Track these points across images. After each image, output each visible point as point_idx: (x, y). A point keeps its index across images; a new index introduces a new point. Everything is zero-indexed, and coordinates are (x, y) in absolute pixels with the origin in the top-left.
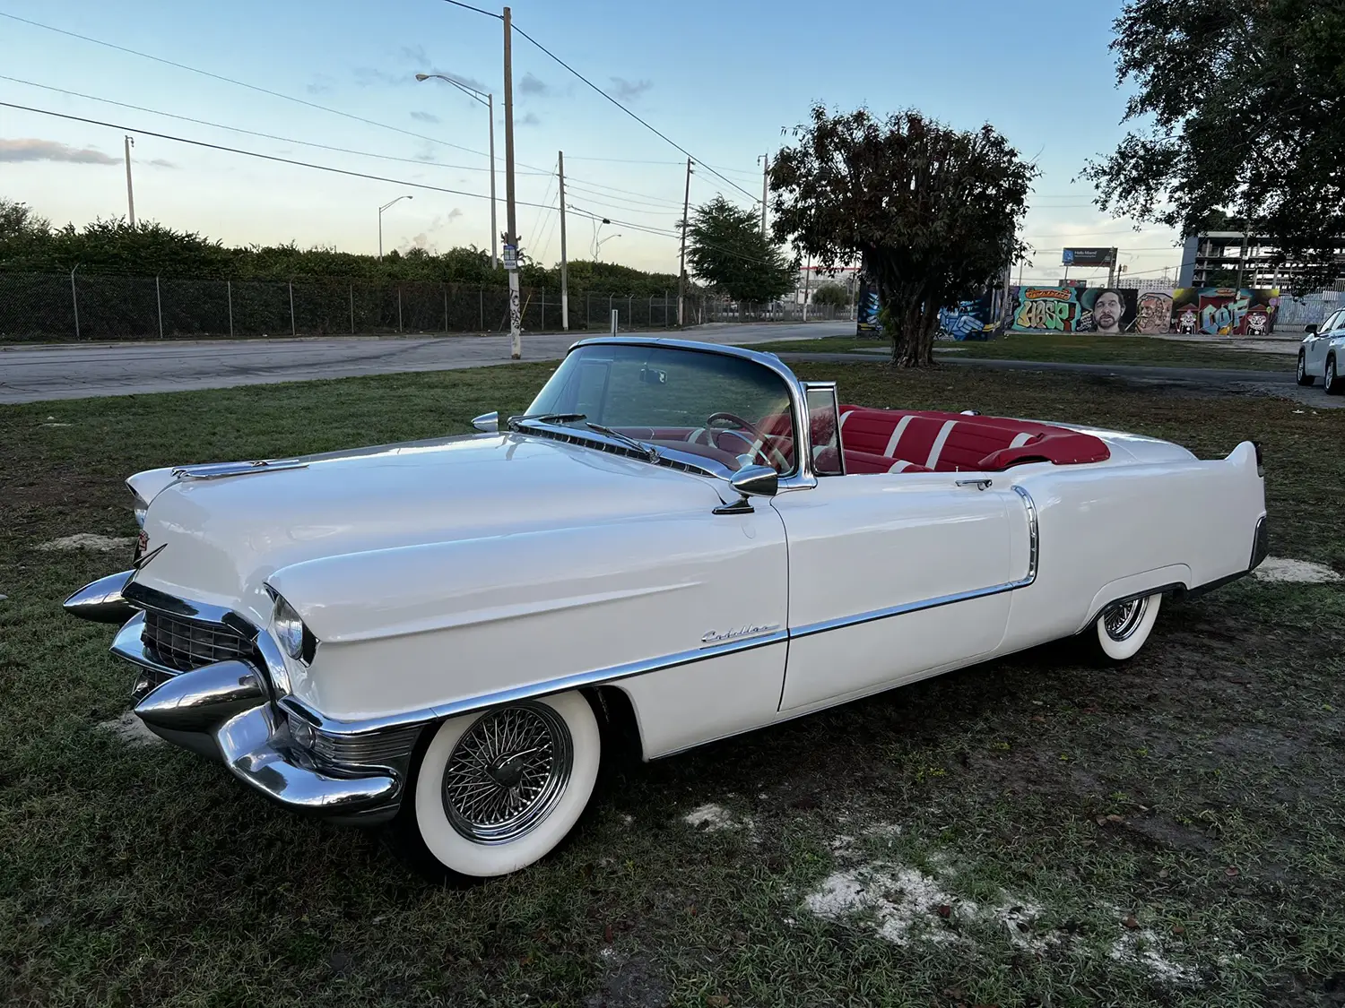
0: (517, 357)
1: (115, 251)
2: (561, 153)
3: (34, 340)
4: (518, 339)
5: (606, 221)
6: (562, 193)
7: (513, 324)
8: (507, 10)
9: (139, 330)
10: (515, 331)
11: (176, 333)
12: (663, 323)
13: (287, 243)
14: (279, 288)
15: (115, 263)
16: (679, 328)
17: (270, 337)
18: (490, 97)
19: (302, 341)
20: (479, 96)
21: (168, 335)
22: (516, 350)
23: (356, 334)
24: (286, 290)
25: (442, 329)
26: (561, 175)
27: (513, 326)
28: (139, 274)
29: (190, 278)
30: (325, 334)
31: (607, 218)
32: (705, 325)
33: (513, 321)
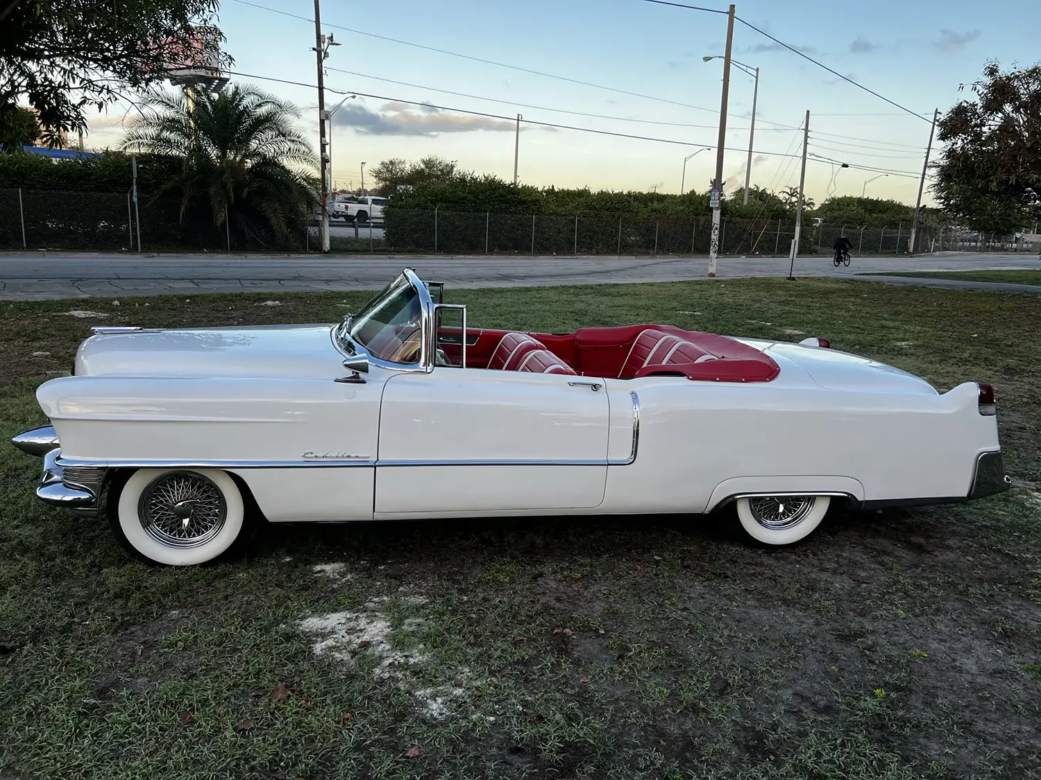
0: (712, 275)
1: (464, 195)
2: (808, 112)
3: (410, 252)
4: (715, 261)
5: (845, 166)
6: (806, 143)
7: (712, 249)
8: (733, 7)
9: (472, 246)
10: (713, 255)
11: (496, 251)
12: (894, 251)
13: (581, 188)
14: (570, 220)
15: (464, 203)
16: (910, 255)
17: (557, 254)
18: (757, 70)
19: (577, 258)
20: (749, 70)
21: (491, 252)
22: (712, 270)
23: (620, 254)
24: (573, 221)
25: (689, 251)
26: (807, 130)
27: (711, 251)
28: (477, 210)
29: (510, 213)
30: (597, 253)
31: (846, 163)
32: (937, 253)
33: (712, 247)
